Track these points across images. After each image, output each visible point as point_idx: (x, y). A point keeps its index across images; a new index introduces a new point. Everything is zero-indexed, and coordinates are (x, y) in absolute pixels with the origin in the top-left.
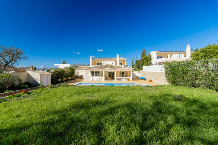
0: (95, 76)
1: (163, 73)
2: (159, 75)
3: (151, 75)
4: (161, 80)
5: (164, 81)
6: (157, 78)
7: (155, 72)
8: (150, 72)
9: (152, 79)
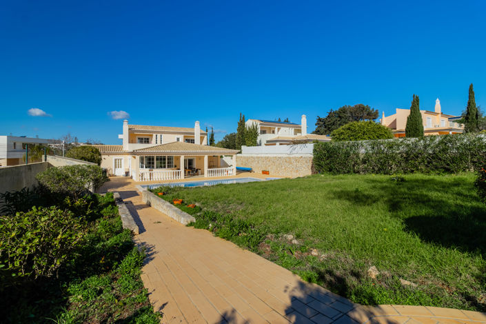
0: (157, 168)
1: (295, 159)
2: (286, 161)
3: (264, 163)
4: (290, 170)
5: (297, 171)
6: (282, 167)
7: (275, 157)
8: (264, 157)
9: (269, 169)
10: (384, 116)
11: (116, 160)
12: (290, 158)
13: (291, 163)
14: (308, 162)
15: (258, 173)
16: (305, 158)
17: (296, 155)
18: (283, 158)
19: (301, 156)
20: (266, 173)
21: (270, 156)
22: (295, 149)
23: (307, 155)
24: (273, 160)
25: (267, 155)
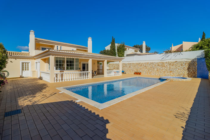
1: (169, 63)
2: (158, 65)
3: (136, 67)
4: (163, 71)
5: (171, 72)
6: (154, 69)
7: (147, 63)
8: (135, 63)
9: (141, 71)
10: (173, 46)
11: (23, 63)
12: (163, 63)
13: (164, 66)
14: (184, 64)
15: (130, 73)
16: (180, 62)
17: (170, 61)
18: (155, 64)
19: (175, 61)
20: (139, 74)
21: (141, 62)
22: (168, 56)
23: (183, 60)
24: (145, 65)
25: (139, 62)
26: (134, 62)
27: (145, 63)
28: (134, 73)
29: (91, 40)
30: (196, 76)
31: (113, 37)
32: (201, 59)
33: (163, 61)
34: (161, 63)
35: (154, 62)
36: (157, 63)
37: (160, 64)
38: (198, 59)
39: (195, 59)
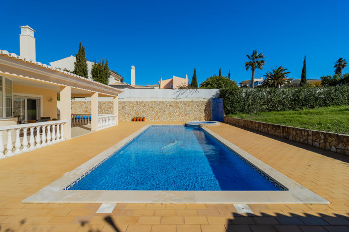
1: (184, 103)
2: (171, 106)
3: (135, 108)
4: (177, 114)
5: (186, 115)
6: (165, 111)
7: (154, 102)
8: (134, 102)
9: (144, 115)
12: (177, 102)
13: (178, 107)
14: (200, 105)
15: (123, 120)
16: (196, 102)
17: (185, 100)
18: (166, 103)
19: (191, 100)
20: (141, 120)
21: (145, 100)
22: (183, 93)
23: (199, 100)
24: (150, 105)
25: (141, 100)
26: (132, 100)
27: (151, 102)
28: (131, 119)
29: (33, 35)
30: (212, 119)
31: (80, 44)
32: (215, 99)
33: (177, 100)
34: (174, 102)
35: (164, 100)
36: (169, 103)
37: (173, 105)
38: (213, 99)
39: (211, 98)
